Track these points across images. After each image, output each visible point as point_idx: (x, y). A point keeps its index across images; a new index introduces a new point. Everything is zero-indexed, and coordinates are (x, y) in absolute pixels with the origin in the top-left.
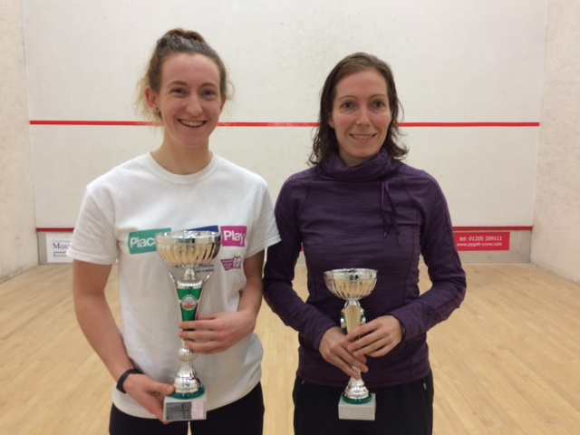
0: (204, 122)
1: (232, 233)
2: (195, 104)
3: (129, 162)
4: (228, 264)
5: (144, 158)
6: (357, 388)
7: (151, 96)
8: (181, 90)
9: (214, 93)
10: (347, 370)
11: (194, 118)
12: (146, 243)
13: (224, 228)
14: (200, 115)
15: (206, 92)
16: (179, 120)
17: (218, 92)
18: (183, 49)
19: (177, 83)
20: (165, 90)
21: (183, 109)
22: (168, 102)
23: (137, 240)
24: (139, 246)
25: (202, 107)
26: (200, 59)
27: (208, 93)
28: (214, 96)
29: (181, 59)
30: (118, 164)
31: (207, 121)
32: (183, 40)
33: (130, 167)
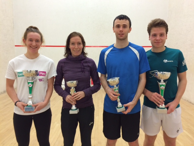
0: (36, 47)
1: (42, 73)
2: (34, 43)
3: (19, 56)
4: (40, 80)
5: (23, 55)
6: (74, 107)
7: (24, 41)
8: (31, 40)
9: (39, 41)
10: (72, 103)
11: (34, 46)
12: (21, 74)
13: (40, 72)
14: (35, 46)
15: (37, 41)
16: (31, 47)
17: (40, 41)
18: (32, 31)
19: (30, 38)
20: (27, 40)
21: (31, 44)
22: (28, 42)
23: (19, 74)
24: (19, 75)
25: (36, 44)
26: (36, 34)
27: (38, 41)
28: (39, 42)
29: (32, 33)
30: (17, 56)
31: (37, 47)
32: (32, 29)
33: (19, 57)
